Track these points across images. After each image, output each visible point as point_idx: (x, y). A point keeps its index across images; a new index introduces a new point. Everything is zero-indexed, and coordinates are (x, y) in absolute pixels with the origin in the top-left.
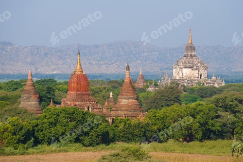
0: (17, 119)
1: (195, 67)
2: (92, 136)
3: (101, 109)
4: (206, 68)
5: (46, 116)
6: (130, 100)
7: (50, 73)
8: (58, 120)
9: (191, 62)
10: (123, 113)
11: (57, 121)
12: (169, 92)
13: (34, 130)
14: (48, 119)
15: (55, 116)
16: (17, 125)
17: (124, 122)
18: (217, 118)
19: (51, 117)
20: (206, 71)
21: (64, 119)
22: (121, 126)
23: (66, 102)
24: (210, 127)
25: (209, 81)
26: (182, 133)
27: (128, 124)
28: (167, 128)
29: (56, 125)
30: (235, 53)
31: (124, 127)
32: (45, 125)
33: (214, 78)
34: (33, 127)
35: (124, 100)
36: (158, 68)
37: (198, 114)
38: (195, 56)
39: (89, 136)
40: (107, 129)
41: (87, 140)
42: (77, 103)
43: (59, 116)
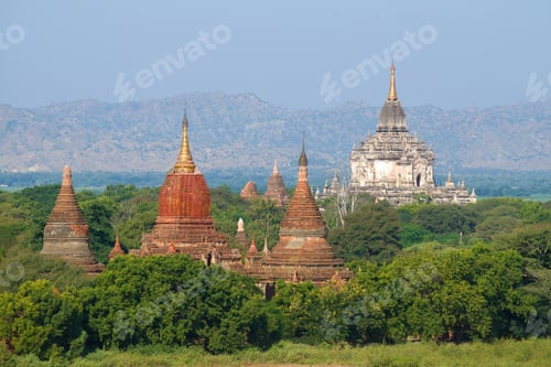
0: (46, 285)
1: (404, 158)
2: (228, 326)
3: (239, 259)
4: (431, 161)
5: (114, 277)
6: (309, 239)
7: (23, 171)
8: (146, 287)
9: (395, 146)
10: (292, 270)
11: (143, 290)
12: (373, 219)
13: (86, 312)
14: (120, 285)
15: (138, 278)
16: (46, 301)
17: (302, 292)
18: (525, 284)
19: (126, 281)
20: (430, 169)
21: (159, 286)
22: (295, 303)
23: (155, 242)
24: (510, 306)
25: (439, 192)
26: (444, 321)
27: (312, 298)
28: (406, 307)
29: (139, 301)
30: (470, 123)
31: (302, 304)
32: (112, 300)
33: (450, 184)
34: (85, 304)
35: (294, 239)
36: (285, 159)
37: (479, 273)
38: (403, 130)
39: (219, 327)
40: (262, 309)
41: (215, 336)
42: (182, 245)
43: (146, 278)
